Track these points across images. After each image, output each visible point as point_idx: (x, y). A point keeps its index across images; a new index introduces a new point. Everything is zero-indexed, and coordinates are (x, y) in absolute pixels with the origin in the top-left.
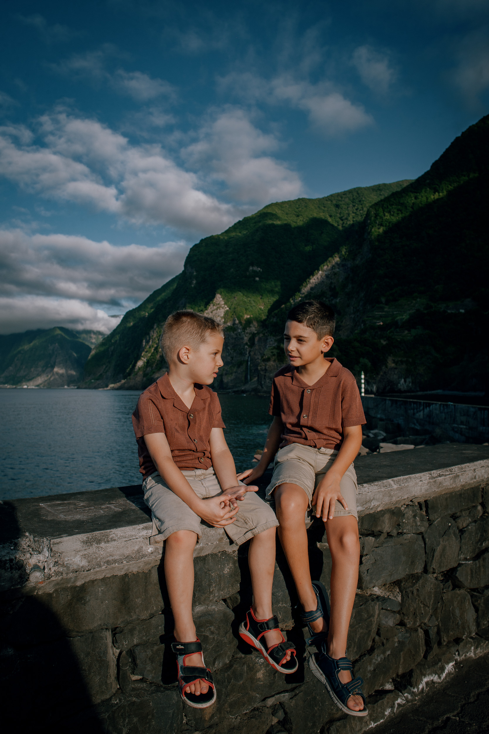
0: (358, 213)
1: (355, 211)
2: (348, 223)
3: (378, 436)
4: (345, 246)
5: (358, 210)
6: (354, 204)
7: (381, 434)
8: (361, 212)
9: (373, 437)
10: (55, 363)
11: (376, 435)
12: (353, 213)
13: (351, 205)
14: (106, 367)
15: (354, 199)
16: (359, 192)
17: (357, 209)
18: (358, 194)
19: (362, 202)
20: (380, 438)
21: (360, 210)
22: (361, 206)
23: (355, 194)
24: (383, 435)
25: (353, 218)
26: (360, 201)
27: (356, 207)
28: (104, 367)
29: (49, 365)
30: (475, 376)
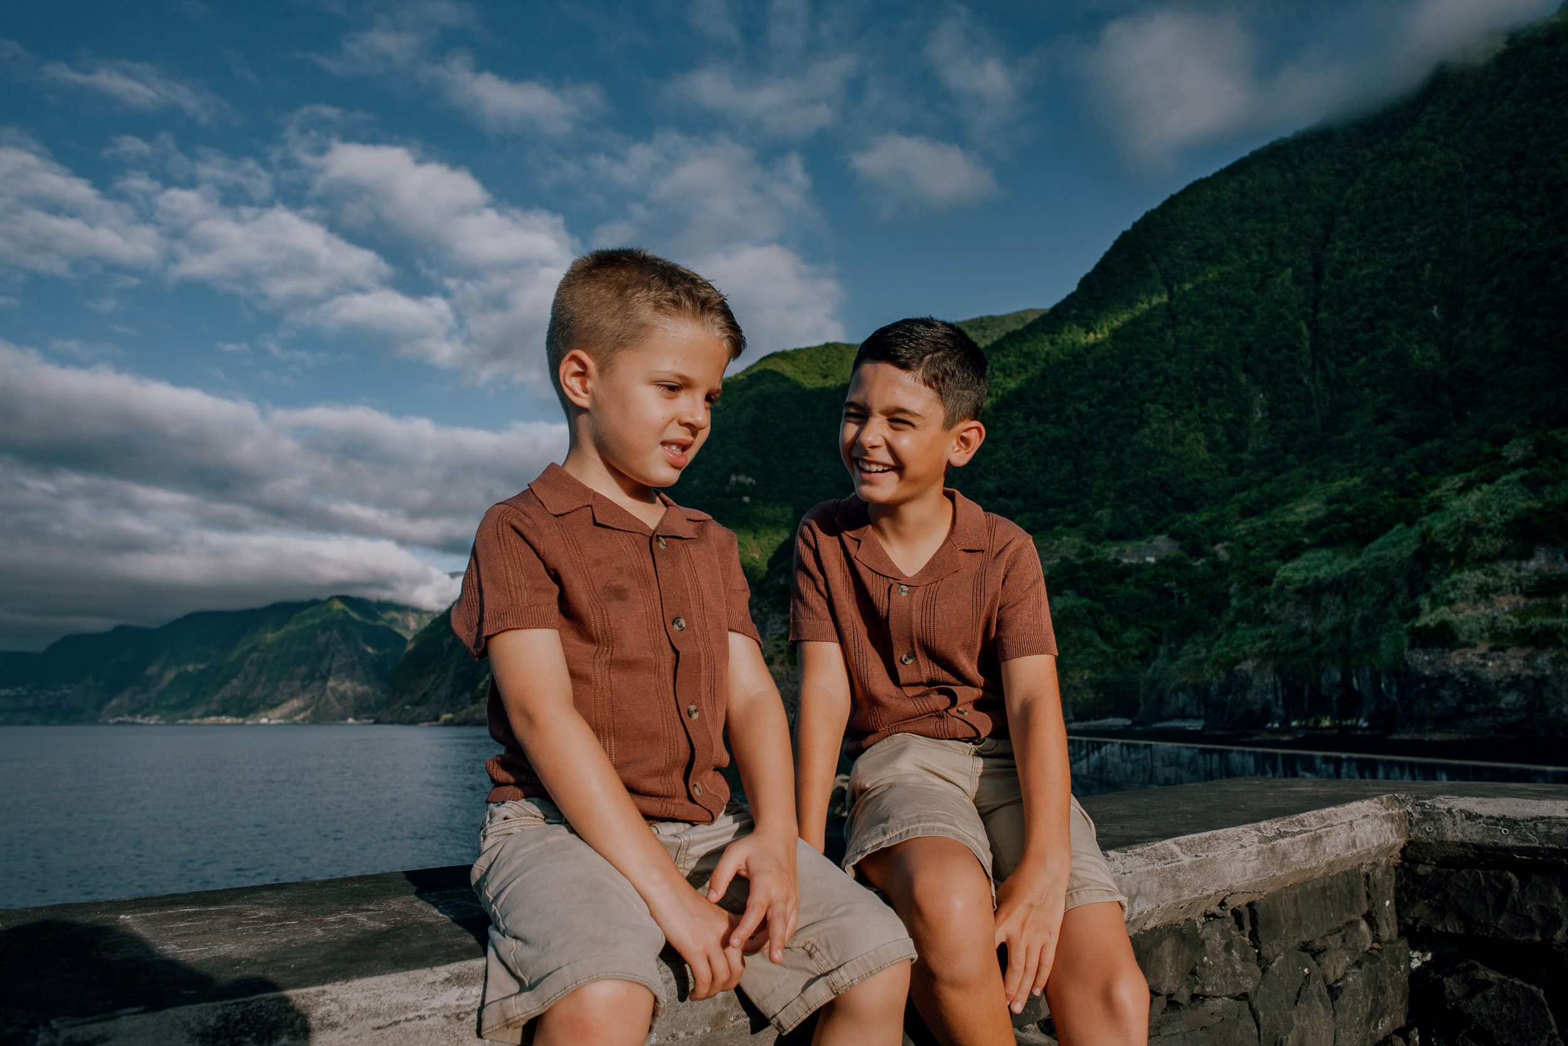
30: (1181, 688)
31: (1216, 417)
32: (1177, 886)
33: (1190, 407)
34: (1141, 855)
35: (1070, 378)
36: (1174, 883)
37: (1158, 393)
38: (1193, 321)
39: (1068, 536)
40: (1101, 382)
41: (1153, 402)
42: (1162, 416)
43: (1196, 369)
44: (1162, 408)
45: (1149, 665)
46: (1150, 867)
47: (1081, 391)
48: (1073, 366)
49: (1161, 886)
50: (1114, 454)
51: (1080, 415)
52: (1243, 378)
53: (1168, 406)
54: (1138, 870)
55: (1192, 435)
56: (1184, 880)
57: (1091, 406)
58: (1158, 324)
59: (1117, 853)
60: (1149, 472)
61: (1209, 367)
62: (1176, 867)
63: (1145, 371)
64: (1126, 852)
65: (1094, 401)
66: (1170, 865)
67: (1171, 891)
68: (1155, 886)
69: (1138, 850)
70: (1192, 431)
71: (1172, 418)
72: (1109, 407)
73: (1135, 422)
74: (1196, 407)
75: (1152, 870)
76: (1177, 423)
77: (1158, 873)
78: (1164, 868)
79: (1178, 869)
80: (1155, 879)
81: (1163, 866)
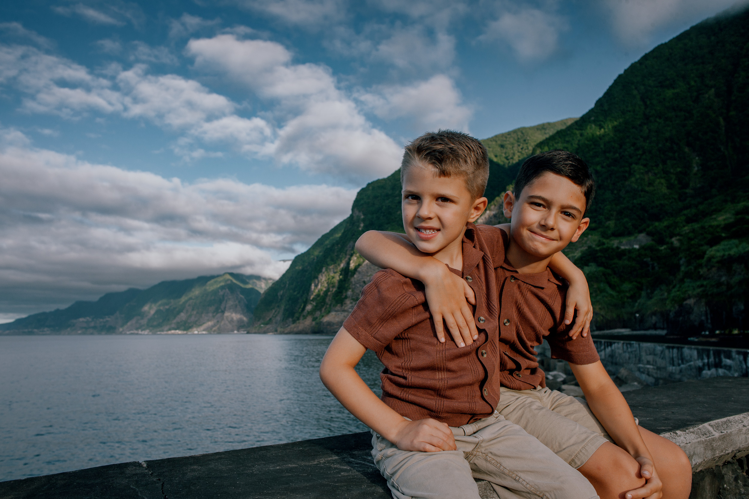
0: (523, 152)
1: (520, 150)
2: (514, 162)
3: (558, 378)
4: (512, 185)
5: (524, 149)
6: (519, 143)
7: (559, 375)
8: (527, 151)
9: (552, 380)
10: (225, 308)
11: (555, 377)
12: (519, 152)
13: (516, 145)
14: (275, 311)
15: (518, 139)
16: (524, 131)
17: (522, 149)
18: (522, 133)
19: (527, 141)
20: (560, 380)
21: (525, 150)
22: (526, 145)
23: (520, 134)
24: (562, 377)
25: (519, 157)
26: (525, 141)
27: (521, 147)
28: (274, 311)
29: (220, 311)
30: (654, 314)
31: (672, 171)
32: (713, 449)
33: (657, 166)
34: (693, 432)
35: (591, 153)
36: (711, 448)
37: (639, 159)
38: (658, 120)
39: (592, 235)
40: (608, 155)
41: (636, 164)
42: (642, 171)
43: (660, 145)
44: (642, 167)
45: (636, 301)
46: (699, 439)
47: (597, 159)
48: (593, 147)
49: (705, 449)
50: (615, 192)
51: (597, 172)
52: (686, 150)
53: (645, 166)
54: (694, 441)
55: (658, 181)
56: (716, 446)
57: (602, 167)
58: (639, 123)
59: (681, 432)
60: (635, 201)
61: (668, 144)
62: (712, 438)
63: (632, 148)
64: (685, 431)
65: (605, 164)
66: (709, 438)
67: (710, 452)
68: (702, 449)
69: (691, 430)
70: (658, 178)
71: (647, 172)
72: (612, 168)
73: (627, 175)
74: (661, 166)
75: (700, 441)
76: (650, 174)
77: (703, 442)
78: (706, 440)
79: (713, 440)
80: (702, 446)
81: (705, 439)
